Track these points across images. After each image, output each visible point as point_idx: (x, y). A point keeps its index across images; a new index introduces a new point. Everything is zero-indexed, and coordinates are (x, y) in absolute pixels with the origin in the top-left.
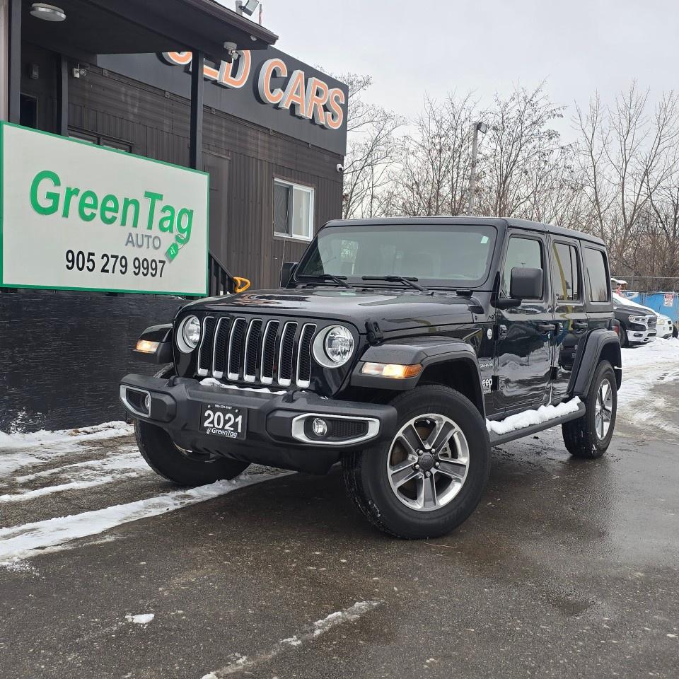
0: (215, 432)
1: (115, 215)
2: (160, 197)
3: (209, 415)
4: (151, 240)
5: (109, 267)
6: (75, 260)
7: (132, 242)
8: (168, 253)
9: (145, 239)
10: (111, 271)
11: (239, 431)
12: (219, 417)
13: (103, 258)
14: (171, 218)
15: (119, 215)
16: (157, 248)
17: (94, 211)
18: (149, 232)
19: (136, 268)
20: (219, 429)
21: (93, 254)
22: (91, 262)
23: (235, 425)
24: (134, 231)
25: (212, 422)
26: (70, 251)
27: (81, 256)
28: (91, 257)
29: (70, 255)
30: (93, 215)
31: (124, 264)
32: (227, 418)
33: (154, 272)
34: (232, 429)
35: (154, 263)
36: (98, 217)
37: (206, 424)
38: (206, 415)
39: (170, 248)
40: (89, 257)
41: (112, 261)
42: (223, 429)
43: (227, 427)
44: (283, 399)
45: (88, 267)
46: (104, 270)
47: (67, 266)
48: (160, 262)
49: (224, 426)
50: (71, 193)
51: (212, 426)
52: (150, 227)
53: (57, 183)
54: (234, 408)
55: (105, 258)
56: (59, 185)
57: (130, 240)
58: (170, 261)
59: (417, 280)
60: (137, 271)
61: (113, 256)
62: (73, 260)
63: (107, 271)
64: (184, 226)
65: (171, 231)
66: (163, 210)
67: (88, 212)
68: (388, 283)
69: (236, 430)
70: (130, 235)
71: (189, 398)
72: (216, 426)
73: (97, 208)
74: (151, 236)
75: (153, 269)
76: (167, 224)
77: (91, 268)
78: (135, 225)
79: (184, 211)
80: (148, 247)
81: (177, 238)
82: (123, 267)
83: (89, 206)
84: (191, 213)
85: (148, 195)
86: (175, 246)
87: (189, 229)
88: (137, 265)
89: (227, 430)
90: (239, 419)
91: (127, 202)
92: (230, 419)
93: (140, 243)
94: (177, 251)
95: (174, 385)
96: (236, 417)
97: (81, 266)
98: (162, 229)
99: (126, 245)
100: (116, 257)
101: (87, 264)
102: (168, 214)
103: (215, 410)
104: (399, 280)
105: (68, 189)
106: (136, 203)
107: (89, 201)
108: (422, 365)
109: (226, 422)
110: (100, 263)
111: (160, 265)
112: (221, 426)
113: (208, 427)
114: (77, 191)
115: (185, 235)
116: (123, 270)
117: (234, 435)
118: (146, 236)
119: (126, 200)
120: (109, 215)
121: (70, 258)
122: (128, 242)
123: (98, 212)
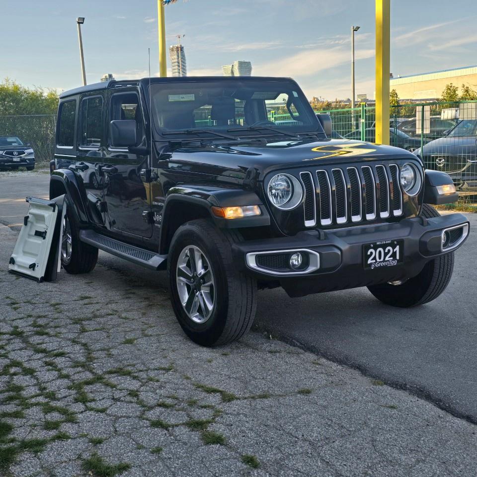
0: (379, 265)
3: (371, 253)
11: (398, 258)
12: (380, 252)
20: (382, 262)
23: (394, 255)
25: (375, 258)
32: (386, 251)
34: (392, 258)
37: (369, 261)
38: (369, 253)
42: (384, 260)
43: (387, 259)
49: (384, 258)
51: (374, 261)
54: (393, 241)
69: (395, 258)
72: (378, 260)
89: (388, 261)
90: (397, 249)
92: (389, 251)
96: (394, 248)
103: (375, 248)
109: (386, 254)
112: (382, 260)
113: (371, 264)
117: (395, 263)
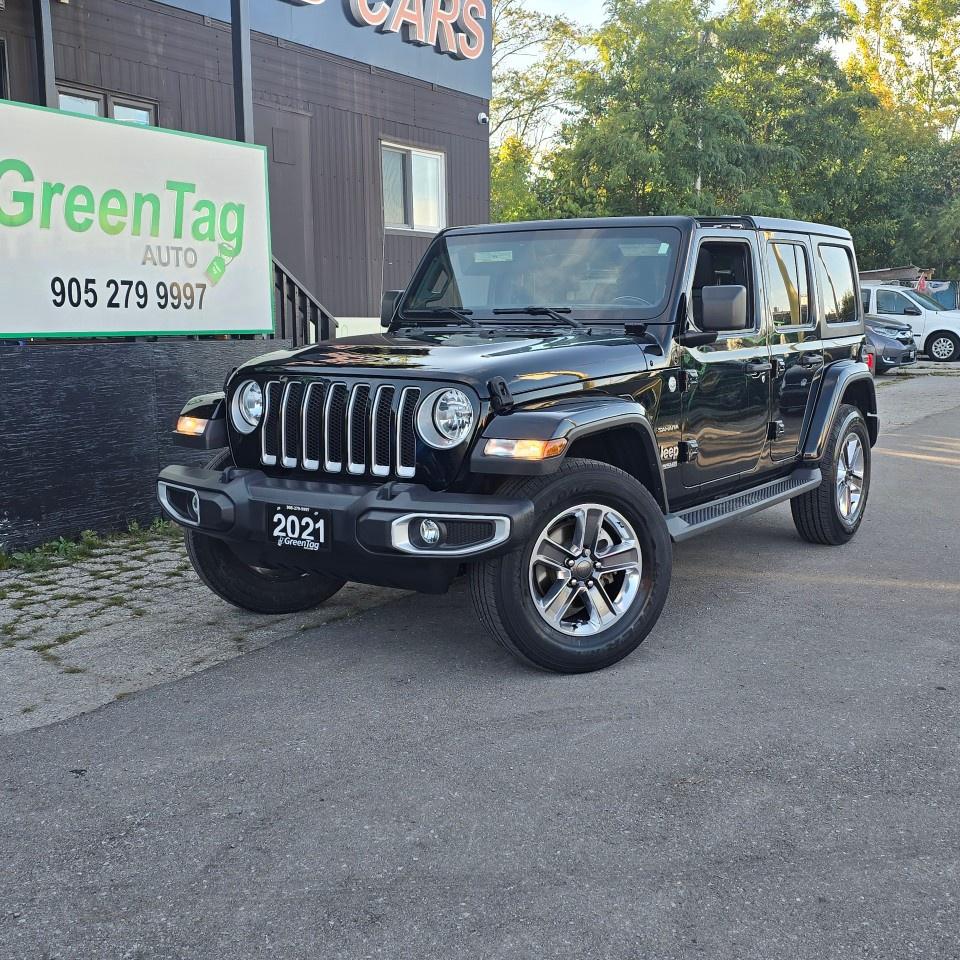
0: (290, 543)
1: (122, 219)
2: (192, 188)
3: (280, 520)
4: (181, 254)
5: (120, 299)
6: (65, 292)
7: (152, 258)
8: (208, 273)
9: (173, 253)
10: (122, 304)
11: (322, 540)
12: (293, 522)
13: (108, 286)
14: (211, 219)
15: (129, 220)
16: (191, 266)
17: (89, 215)
18: (177, 243)
19: (161, 296)
20: (295, 539)
21: (93, 281)
22: (91, 294)
23: (315, 533)
24: (154, 242)
25: (284, 530)
26: (57, 279)
27: (74, 284)
28: (90, 286)
29: (57, 284)
30: (89, 222)
31: (141, 292)
32: (303, 524)
33: (189, 302)
34: (312, 538)
35: (188, 289)
36: (96, 225)
37: (276, 533)
38: (275, 520)
39: (212, 265)
40: (86, 287)
41: (123, 289)
42: (299, 538)
43: (304, 536)
44: (379, 495)
45: (86, 301)
46: (111, 304)
47: (55, 301)
48: (198, 286)
49: (300, 534)
50: (51, 190)
51: (284, 534)
52: (178, 235)
53: (28, 176)
54: (312, 510)
55: (112, 286)
56: (32, 180)
57: (149, 255)
58: (214, 284)
59: (570, 312)
60: (163, 302)
61: (123, 283)
62: (63, 292)
63: (117, 305)
64: (232, 229)
65: (213, 240)
66: (198, 208)
67: (79, 217)
68: (529, 316)
69: (317, 539)
70: (148, 248)
71: (251, 498)
72: (290, 535)
73: (93, 212)
74: (181, 249)
75: (188, 298)
76: (203, 229)
77: (91, 301)
78: (154, 233)
79: (229, 207)
80: (178, 265)
81: (221, 246)
82: (140, 297)
83: (80, 208)
84: (240, 209)
85: (171, 185)
86: (219, 261)
87: (239, 235)
88: (162, 293)
89: (305, 540)
90: (321, 524)
91: (140, 199)
92: (308, 524)
93: (165, 260)
94: (223, 267)
95: (230, 480)
96: (316, 522)
97: (75, 300)
98: (198, 236)
99: (144, 263)
100: (130, 283)
101: (84, 296)
102: (205, 212)
103: (287, 514)
104: (545, 312)
105: (47, 185)
106: (154, 199)
107: (81, 200)
108: (567, 439)
109: (303, 529)
110: (104, 294)
111: (197, 292)
112: (296, 535)
113: (278, 537)
114: (60, 188)
115: (234, 243)
116: (142, 301)
117: (315, 547)
118: (173, 248)
119: (138, 195)
120: (113, 220)
121: (58, 289)
122: (146, 259)
123: (95, 217)
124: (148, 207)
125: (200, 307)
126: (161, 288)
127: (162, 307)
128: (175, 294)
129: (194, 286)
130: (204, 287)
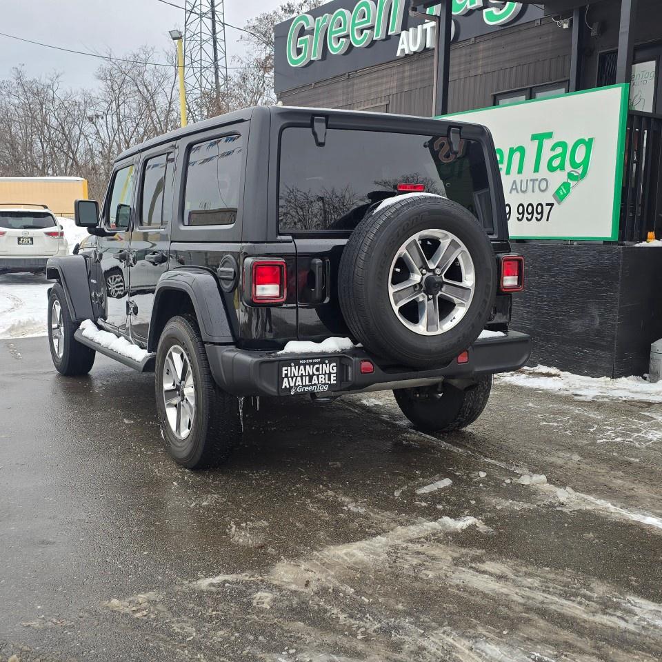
1: (500, 166)
2: (550, 135)
4: (537, 183)
7: (516, 189)
8: (556, 195)
9: (530, 184)
14: (563, 155)
15: (504, 166)
16: (543, 191)
18: (536, 176)
19: (520, 214)
24: (518, 178)
31: (507, 211)
33: (539, 217)
35: (540, 207)
39: (560, 187)
48: (548, 204)
52: (536, 170)
57: (514, 187)
58: (560, 203)
60: (520, 217)
64: (580, 160)
65: (562, 169)
66: (553, 149)
70: (514, 182)
74: (537, 180)
75: (538, 214)
76: (556, 163)
78: (520, 172)
79: (579, 142)
80: (533, 191)
81: (570, 175)
82: (506, 214)
84: (589, 143)
86: (566, 185)
87: (585, 163)
88: (521, 211)
91: (512, 151)
93: (524, 189)
94: (568, 191)
98: (551, 169)
99: (511, 192)
102: (559, 150)
106: (521, 150)
111: (546, 209)
115: (580, 171)
116: (506, 217)
118: (531, 180)
119: (511, 149)
122: (512, 189)
124: (517, 156)
125: (547, 220)
126: (521, 207)
127: (519, 220)
128: (530, 211)
129: (544, 205)
130: (552, 205)
